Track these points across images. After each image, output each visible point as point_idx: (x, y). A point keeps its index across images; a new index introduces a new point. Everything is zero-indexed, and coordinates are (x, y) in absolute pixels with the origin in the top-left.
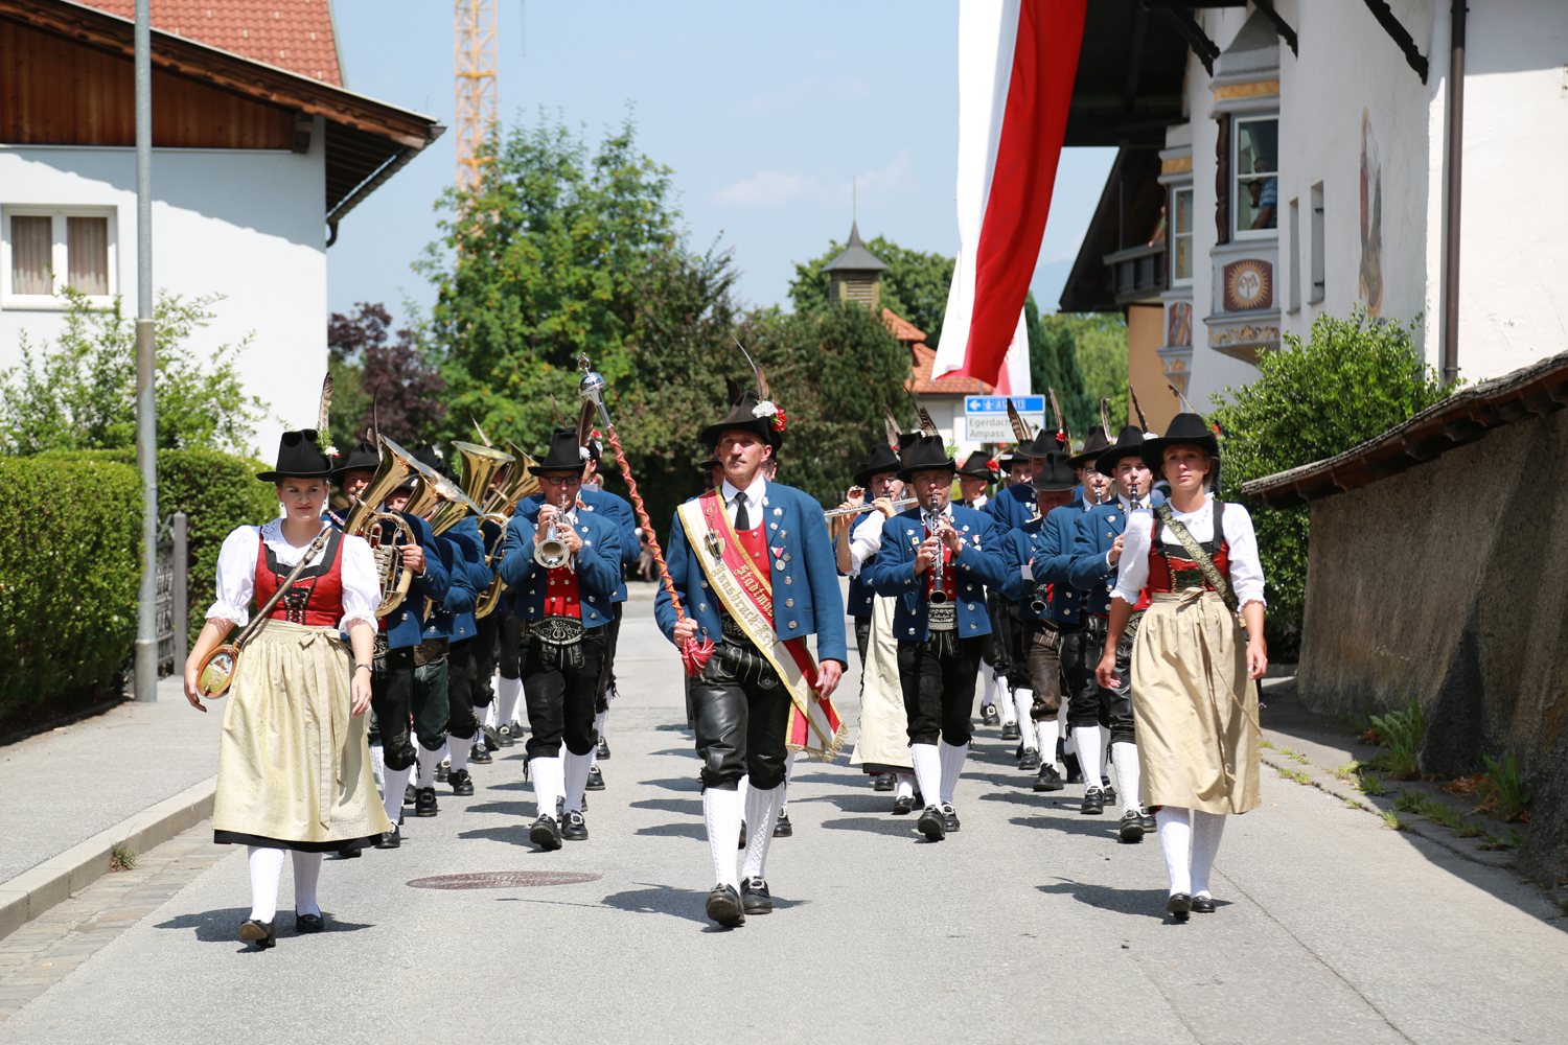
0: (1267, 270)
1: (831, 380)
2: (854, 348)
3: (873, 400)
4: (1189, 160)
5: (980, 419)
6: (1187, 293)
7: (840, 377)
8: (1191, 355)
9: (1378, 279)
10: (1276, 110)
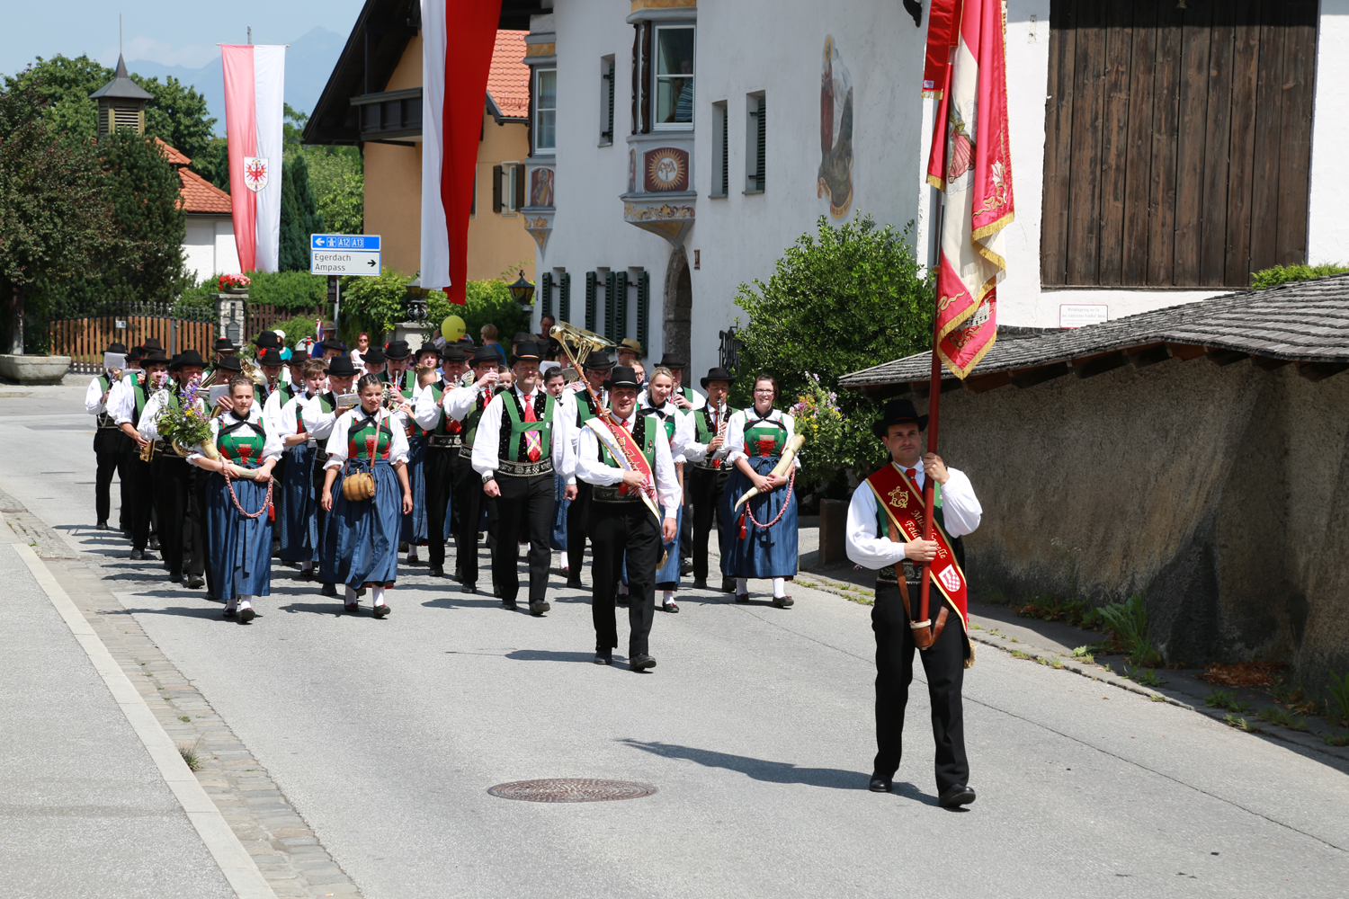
0: (684, 158)
1: (110, 197)
2: (130, 170)
3: (148, 217)
4: (552, 45)
5: (324, 254)
6: (550, 161)
7: (119, 196)
8: (554, 214)
9: (848, 185)
10: (694, 21)
